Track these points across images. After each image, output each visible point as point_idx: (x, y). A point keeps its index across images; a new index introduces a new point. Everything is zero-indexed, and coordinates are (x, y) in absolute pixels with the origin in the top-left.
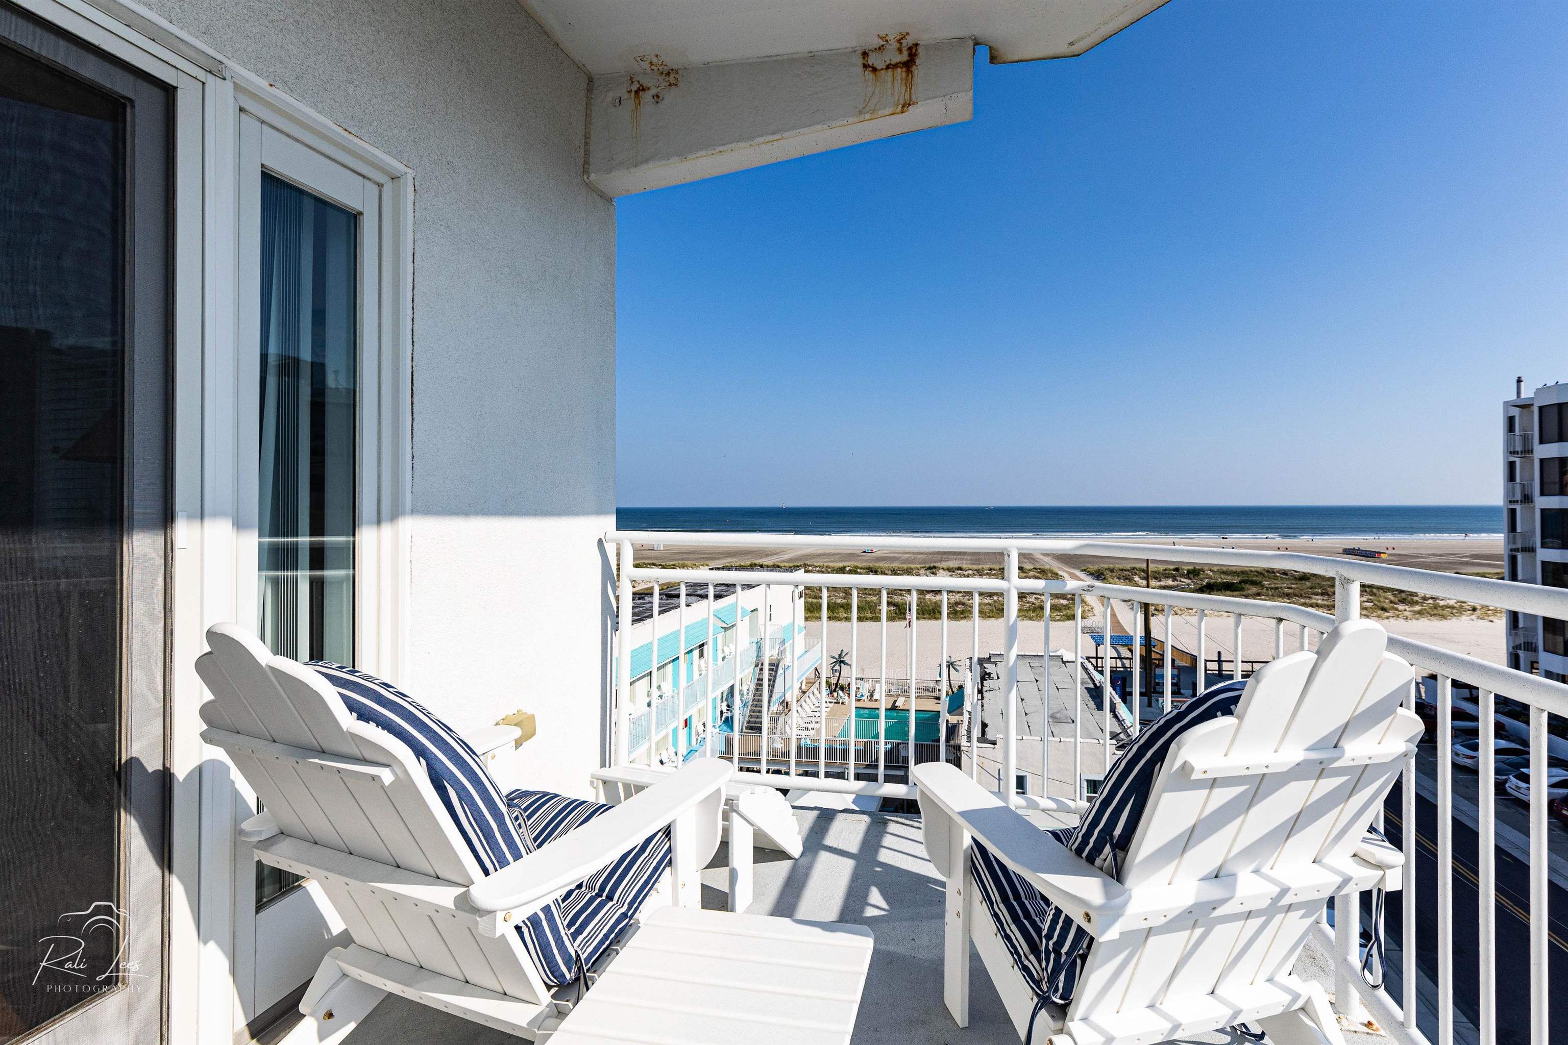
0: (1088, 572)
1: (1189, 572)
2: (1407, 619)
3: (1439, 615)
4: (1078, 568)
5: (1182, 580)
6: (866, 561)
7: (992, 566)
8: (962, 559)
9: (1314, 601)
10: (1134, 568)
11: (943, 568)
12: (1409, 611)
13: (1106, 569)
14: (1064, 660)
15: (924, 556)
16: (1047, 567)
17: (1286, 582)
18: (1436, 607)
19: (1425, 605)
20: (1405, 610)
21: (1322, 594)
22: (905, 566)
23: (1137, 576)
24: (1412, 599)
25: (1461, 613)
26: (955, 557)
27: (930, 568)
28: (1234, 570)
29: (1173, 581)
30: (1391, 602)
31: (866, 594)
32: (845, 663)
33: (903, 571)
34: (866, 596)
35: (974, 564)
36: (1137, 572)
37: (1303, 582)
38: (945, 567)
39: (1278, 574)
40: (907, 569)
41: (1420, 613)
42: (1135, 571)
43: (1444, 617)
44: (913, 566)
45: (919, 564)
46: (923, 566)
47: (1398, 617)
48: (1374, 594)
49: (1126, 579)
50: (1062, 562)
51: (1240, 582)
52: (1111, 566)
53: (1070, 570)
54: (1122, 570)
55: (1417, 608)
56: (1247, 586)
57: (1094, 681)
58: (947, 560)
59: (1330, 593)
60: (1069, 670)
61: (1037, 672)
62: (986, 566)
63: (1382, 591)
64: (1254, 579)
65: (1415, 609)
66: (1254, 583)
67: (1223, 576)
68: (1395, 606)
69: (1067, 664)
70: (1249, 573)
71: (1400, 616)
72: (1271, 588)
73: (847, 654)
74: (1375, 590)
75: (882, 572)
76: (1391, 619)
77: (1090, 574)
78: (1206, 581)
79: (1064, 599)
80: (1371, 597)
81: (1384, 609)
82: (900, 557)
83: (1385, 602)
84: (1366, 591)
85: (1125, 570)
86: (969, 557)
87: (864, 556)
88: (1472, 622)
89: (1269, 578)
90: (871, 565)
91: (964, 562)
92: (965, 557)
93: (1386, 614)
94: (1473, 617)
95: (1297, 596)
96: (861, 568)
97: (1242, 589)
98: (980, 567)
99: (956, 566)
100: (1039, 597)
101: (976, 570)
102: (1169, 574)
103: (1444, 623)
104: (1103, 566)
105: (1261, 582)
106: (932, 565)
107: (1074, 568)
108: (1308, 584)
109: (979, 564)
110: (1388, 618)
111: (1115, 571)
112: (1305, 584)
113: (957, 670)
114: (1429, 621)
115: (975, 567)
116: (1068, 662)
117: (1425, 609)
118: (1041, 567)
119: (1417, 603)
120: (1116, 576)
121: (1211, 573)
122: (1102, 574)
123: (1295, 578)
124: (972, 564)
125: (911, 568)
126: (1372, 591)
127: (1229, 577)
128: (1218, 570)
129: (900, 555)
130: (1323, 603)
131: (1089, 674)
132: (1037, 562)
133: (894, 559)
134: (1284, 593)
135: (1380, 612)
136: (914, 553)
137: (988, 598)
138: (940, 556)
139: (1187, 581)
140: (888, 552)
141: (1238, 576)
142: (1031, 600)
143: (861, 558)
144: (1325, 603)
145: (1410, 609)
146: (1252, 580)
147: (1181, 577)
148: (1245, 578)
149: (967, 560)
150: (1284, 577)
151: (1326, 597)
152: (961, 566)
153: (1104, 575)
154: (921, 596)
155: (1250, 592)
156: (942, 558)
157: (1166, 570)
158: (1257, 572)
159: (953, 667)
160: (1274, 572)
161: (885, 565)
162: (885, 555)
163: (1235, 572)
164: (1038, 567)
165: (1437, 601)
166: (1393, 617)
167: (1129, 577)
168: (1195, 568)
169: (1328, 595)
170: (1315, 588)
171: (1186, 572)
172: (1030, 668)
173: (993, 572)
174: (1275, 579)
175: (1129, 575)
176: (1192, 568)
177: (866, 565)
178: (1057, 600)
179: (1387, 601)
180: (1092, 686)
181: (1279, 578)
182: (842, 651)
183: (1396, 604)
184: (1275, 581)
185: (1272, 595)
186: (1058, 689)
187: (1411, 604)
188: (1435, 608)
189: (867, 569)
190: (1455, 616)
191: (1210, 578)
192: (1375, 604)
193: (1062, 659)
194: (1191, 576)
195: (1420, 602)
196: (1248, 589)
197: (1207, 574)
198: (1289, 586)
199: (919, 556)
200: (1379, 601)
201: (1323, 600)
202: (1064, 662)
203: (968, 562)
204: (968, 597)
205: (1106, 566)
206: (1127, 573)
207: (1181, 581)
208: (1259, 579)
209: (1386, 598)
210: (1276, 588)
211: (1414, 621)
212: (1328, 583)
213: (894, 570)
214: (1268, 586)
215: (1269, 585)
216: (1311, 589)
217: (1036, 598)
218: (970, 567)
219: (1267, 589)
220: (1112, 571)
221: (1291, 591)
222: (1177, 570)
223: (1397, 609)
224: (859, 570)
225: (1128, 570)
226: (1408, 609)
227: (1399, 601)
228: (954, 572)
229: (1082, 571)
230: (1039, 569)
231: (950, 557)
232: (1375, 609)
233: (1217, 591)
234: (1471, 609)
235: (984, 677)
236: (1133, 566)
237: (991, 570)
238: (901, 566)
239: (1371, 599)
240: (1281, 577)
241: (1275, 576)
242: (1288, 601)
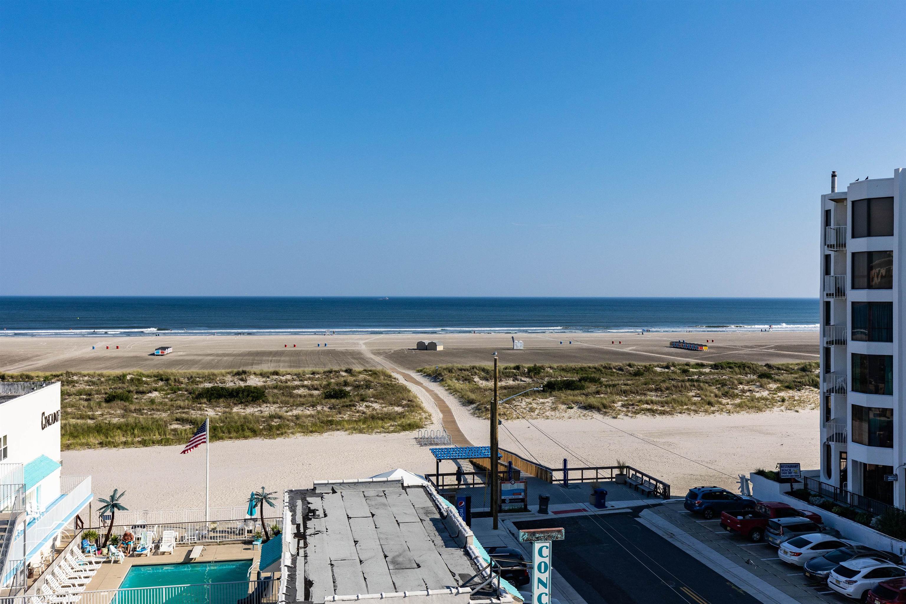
0: (425, 373)
1: (530, 370)
2: (729, 412)
3: (756, 407)
4: (413, 369)
5: (523, 379)
6: (155, 366)
7: (315, 369)
8: (279, 361)
9: (649, 398)
10: (473, 368)
11: (255, 374)
12: (731, 404)
13: (444, 369)
14: (405, 484)
15: (231, 358)
16: (379, 368)
17: (623, 378)
18: (752, 399)
19: (744, 397)
20: (728, 404)
21: (656, 390)
22: (206, 372)
23: (476, 377)
24: (733, 392)
25: (773, 405)
26: (270, 358)
27: (238, 374)
28: (574, 367)
29: (513, 381)
30: (716, 396)
31: (153, 410)
32: (120, 508)
33: (203, 378)
34: (153, 412)
35: (294, 367)
36: (477, 371)
37: (637, 378)
38: (258, 372)
39: (614, 370)
40: (209, 375)
41: (740, 406)
42: (475, 370)
43: (759, 409)
44: (216, 371)
45: (225, 368)
46: (230, 370)
47: (722, 411)
48: (700, 388)
49: (466, 380)
50: (395, 362)
51: (580, 380)
52: (450, 365)
53: (404, 371)
54: (461, 370)
55: (738, 401)
56: (587, 384)
57: (440, 509)
58: (260, 363)
59: (663, 389)
60: (410, 497)
61: (373, 503)
62: (308, 369)
63: (707, 385)
64: (592, 376)
65: (736, 402)
66: (594, 380)
67: (563, 374)
68: (720, 400)
69: (408, 490)
70: (588, 369)
71: (724, 410)
72: (610, 386)
73: (122, 494)
74: (702, 384)
75: (175, 379)
76: (717, 414)
77: (426, 376)
78: (546, 379)
79: (398, 406)
80: (698, 392)
81: (710, 404)
82: (200, 360)
83: (710, 396)
84: (694, 386)
85: (464, 370)
86: (287, 359)
87: (152, 360)
88: (781, 413)
89: (606, 374)
90: (161, 372)
91: (282, 364)
92: (283, 358)
93: (712, 408)
94: (783, 408)
95: (634, 393)
96: (148, 376)
97: (582, 388)
98: (300, 370)
99: (272, 370)
100: (370, 404)
101: (296, 375)
102: (509, 372)
103: (760, 415)
104: (440, 365)
105: (599, 379)
106: (240, 370)
107: (409, 369)
108: (642, 379)
109: (300, 367)
110: (713, 412)
111: (453, 371)
112: (639, 380)
113: (271, 505)
114: (748, 414)
115: (295, 370)
116: (409, 487)
117: (744, 402)
118: (373, 369)
119: (737, 396)
120: (455, 376)
121: (551, 371)
122: (440, 374)
123: (630, 374)
124: (290, 367)
125: (214, 375)
126: (699, 385)
127: (569, 375)
128: (558, 367)
129: (200, 358)
130: (657, 399)
131: (434, 501)
132: (368, 362)
133: (192, 363)
134: (621, 391)
135: (707, 407)
136: (218, 355)
137: (311, 408)
138: (251, 358)
139: (528, 380)
140: (184, 353)
141: (577, 373)
142: (361, 408)
143: (148, 362)
144: (659, 399)
145: (732, 402)
146: (591, 377)
147: (521, 376)
148: (584, 375)
149: (284, 362)
150: (620, 372)
151: (659, 393)
152: (277, 369)
153: (442, 376)
154: (227, 410)
155: (589, 390)
156: (254, 360)
157: (506, 368)
158: (595, 368)
159: (266, 501)
160: (610, 368)
161: (180, 371)
162: (181, 358)
163: (574, 369)
164: (369, 369)
165: (754, 393)
166: (718, 411)
167: (468, 378)
168: (535, 365)
169: (661, 391)
170: (649, 384)
171: (526, 370)
172: (364, 499)
173: (317, 376)
174: (611, 375)
175: (468, 375)
176: (532, 365)
177: (155, 371)
178: (391, 408)
179: (712, 395)
180: (438, 516)
181: (616, 374)
182: (116, 490)
183: (720, 397)
184: (612, 378)
185: (611, 393)
186: (398, 524)
187: (732, 397)
188: (752, 401)
189: (155, 376)
190: (769, 407)
191: (550, 376)
192: (702, 399)
193: (402, 484)
194: (532, 374)
195: (740, 395)
196: (588, 387)
197: (547, 372)
198: (626, 382)
199: (225, 358)
200: (706, 396)
201: (657, 396)
202: (404, 488)
203: (286, 364)
204: (285, 408)
205: (444, 366)
206: (467, 373)
207: (521, 381)
208: (596, 376)
209: (711, 392)
210: (614, 386)
211: (735, 414)
212: (660, 378)
213: (192, 377)
214: (605, 383)
215: (607, 381)
216: (646, 384)
217: (367, 406)
218: (289, 370)
219: (606, 386)
220: (450, 371)
221: (628, 387)
222: (517, 368)
223: (720, 403)
224: (144, 379)
225: (468, 370)
226: (730, 403)
227: (722, 394)
228: (268, 377)
229: (418, 371)
230: (370, 371)
231: (264, 358)
232: (703, 403)
233: (558, 391)
234: (780, 400)
235: (307, 515)
236: (472, 365)
237: (313, 373)
238: (200, 371)
239: (698, 394)
240: (617, 373)
241: (611, 372)
242: (626, 399)
